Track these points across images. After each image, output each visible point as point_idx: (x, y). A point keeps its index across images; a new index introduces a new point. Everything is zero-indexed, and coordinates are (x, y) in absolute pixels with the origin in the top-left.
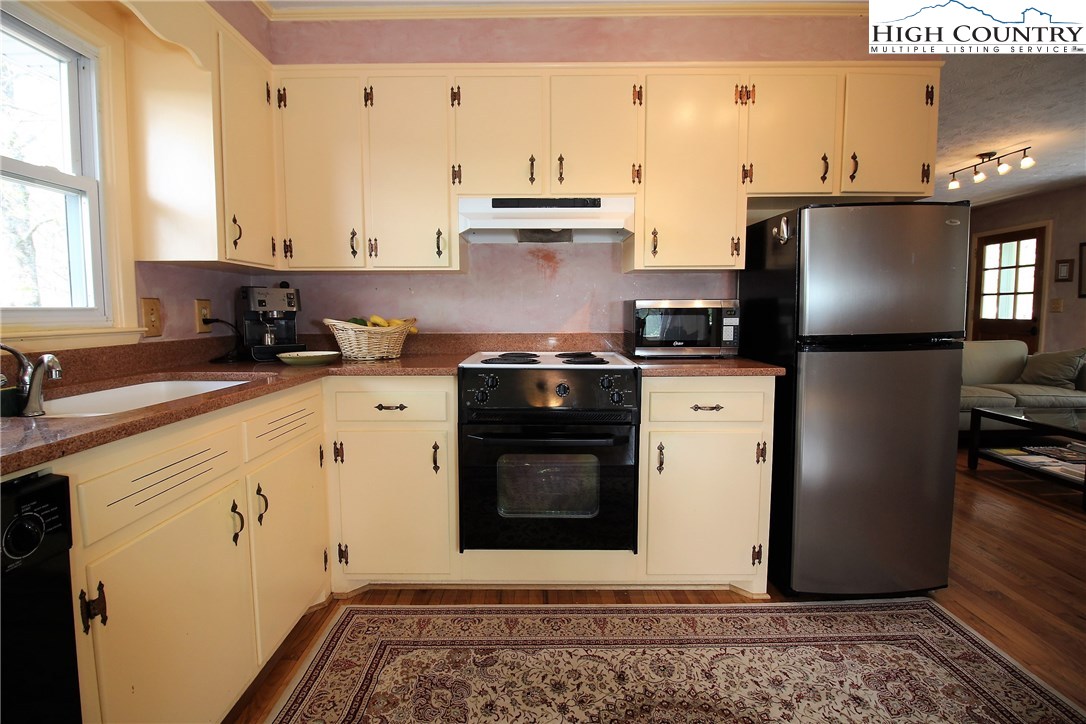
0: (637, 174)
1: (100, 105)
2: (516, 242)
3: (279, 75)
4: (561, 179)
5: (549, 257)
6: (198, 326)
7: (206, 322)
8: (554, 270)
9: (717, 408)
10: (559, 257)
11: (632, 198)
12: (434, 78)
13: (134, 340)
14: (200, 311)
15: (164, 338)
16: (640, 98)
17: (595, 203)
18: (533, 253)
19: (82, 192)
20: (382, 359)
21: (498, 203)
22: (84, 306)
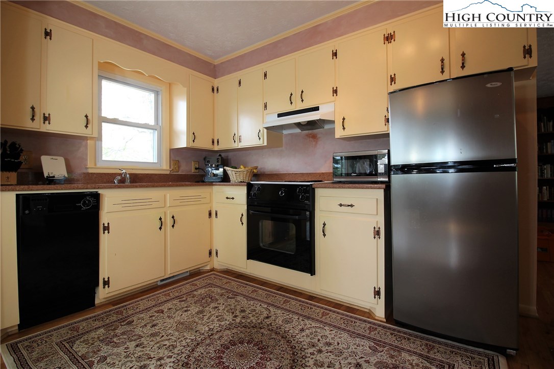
0: (335, 91)
1: (162, 103)
2: (300, 131)
3: (217, 82)
4: (302, 101)
5: (314, 137)
6: (193, 170)
7: (196, 169)
8: (317, 143)
9: (352, 206)
10: (318, 136)
11: (333, 104)
12: (257, 70)
13: (168, 173)
14: (194, 165)
15: (179, 173)
16: (336, 55)
17: (317, 109)
18: (308, 135)
19: (156, 130)
20: (241, 182)
21: (280, 115)
22: (152, 162)
